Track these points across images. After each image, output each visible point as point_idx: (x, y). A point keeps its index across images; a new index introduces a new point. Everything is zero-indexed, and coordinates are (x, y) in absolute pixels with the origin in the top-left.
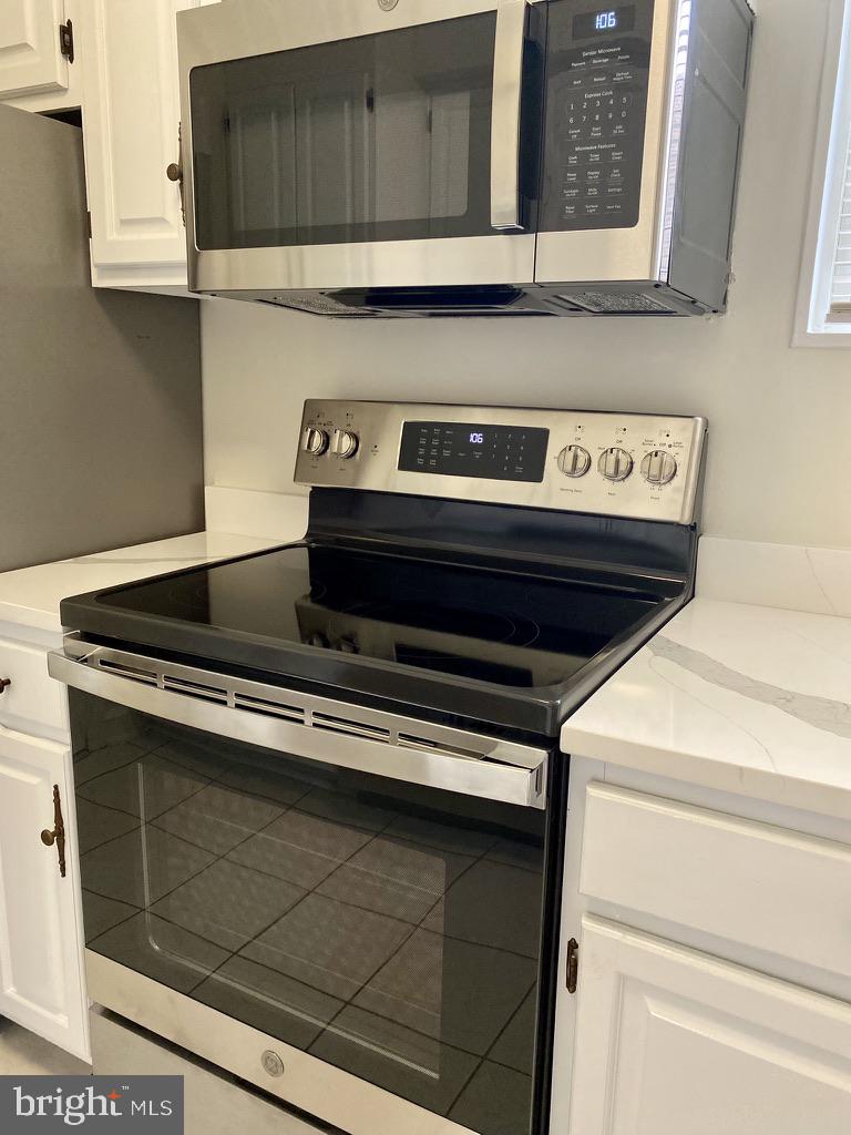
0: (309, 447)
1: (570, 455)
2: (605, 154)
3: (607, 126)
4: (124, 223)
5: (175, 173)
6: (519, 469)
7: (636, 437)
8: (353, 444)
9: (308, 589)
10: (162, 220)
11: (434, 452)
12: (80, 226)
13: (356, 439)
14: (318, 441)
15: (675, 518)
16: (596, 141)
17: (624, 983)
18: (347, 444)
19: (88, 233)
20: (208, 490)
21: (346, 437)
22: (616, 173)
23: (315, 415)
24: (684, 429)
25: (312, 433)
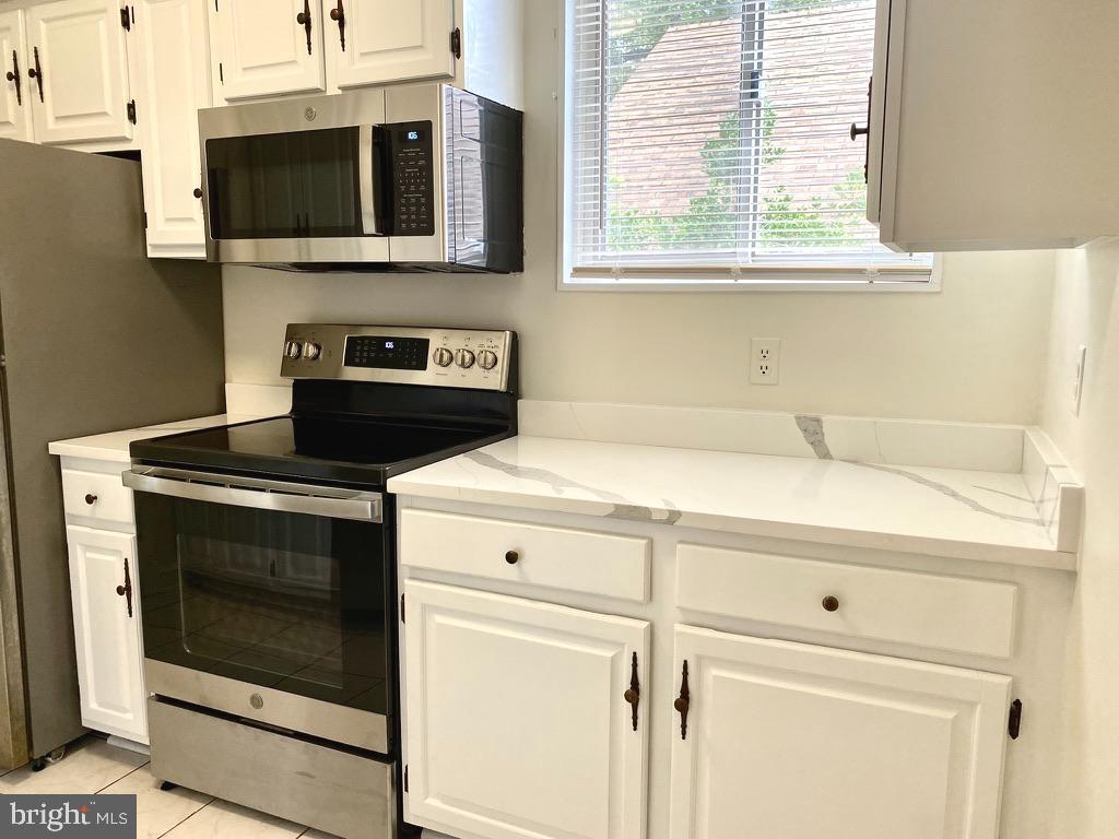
0: (289, 353)
1: (439, 353)
2: (418, 199)
3: (418, 186)
4: (168, 220)
5: (197, 193)
6: (414, 363)
7: (476, 343)
8: (316, 351)
9: (294, 448)
10: (191, 219)
11: (365, 354)
12: (140, 221)
13: (318, 347)
14: (294, 349)
15: (498, 388)
16: (413, 192)
17: (425, 608)
18: (310, 350)
19: (145, 225)
20: (228, 386)
21: (311, 347)
22: (423, 209)
23: (294, 333)
24: (500, 338)
25: (291, 345)
